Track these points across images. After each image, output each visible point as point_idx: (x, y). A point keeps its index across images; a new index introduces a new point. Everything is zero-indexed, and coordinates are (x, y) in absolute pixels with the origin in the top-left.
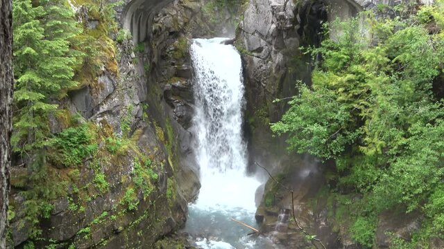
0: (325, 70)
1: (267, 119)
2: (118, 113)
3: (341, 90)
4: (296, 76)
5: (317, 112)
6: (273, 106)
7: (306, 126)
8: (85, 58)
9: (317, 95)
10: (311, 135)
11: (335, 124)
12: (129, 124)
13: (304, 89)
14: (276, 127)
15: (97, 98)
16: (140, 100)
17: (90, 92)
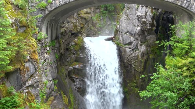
0: (174, 56)
1: (137, 89)
2: (38, 86)
3: (185, 69)
4: (154, 60)
5: (170, 83)
6: (140, 80)
7: (163, 93)
8: (17, 51)
9: (169, 72)
10: (166, 99)
11: (182, 92)
12: (45, 94)
13: (161, 69)
14: (143, 94)
15: (24, 77)
16: (52, 77)
17: (20, 73)
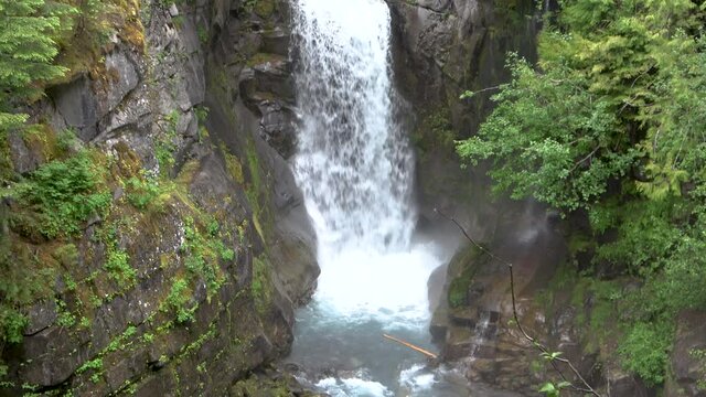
0: (564, 29)
1: (449, 134)
2: (149, 128)
3: (596, 69)
4: (504, 45)
5: (550, 114)
6: (460, 108)
7: (527, 145)
8: (77, 19)
9: (550, 82)
10: (538, 163)
11: (585, 139)
12: (172, 151)
13: (523, 70)
14: (467, 147)
15: (106, 99)
16: (191, 100)
17: (92, 87)
